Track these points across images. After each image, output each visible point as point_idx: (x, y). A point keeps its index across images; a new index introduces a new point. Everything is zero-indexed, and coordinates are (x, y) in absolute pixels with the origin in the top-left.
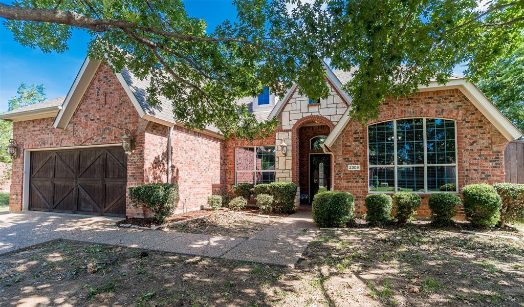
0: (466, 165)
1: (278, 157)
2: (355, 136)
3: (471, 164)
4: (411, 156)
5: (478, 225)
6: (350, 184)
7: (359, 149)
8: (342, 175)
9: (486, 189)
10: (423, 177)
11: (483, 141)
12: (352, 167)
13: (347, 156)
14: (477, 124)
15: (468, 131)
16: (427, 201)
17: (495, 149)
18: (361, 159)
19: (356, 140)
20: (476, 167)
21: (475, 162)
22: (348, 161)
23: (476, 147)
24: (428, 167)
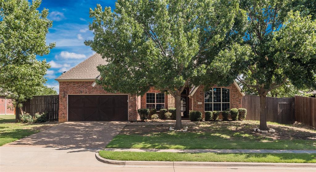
0: (232, 103)
1: (169, 98)
2: (200, 93)
3: (234, 103)
4: (217, 100)
5: (234, 119)
6: (199, 109)
7: (201, 97)
8: (196, 106)
9: (235, 110)
10: (221, 106)
11: (237, 96)
12: (199, 103)
13: (198, 99)
14: (236, 91)
15: (233, 93)
16: (221, 114)
17: (240, 98)
18: (202, 100)
19: (201, 94)
20: (235, 104)
21: (235, 102)
22: (198, 101)
23: (235, 97)
24: (222, 103)
